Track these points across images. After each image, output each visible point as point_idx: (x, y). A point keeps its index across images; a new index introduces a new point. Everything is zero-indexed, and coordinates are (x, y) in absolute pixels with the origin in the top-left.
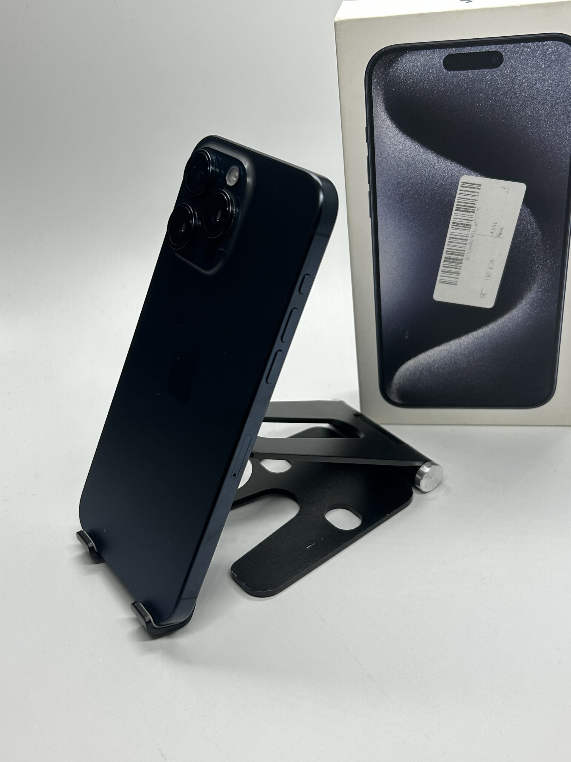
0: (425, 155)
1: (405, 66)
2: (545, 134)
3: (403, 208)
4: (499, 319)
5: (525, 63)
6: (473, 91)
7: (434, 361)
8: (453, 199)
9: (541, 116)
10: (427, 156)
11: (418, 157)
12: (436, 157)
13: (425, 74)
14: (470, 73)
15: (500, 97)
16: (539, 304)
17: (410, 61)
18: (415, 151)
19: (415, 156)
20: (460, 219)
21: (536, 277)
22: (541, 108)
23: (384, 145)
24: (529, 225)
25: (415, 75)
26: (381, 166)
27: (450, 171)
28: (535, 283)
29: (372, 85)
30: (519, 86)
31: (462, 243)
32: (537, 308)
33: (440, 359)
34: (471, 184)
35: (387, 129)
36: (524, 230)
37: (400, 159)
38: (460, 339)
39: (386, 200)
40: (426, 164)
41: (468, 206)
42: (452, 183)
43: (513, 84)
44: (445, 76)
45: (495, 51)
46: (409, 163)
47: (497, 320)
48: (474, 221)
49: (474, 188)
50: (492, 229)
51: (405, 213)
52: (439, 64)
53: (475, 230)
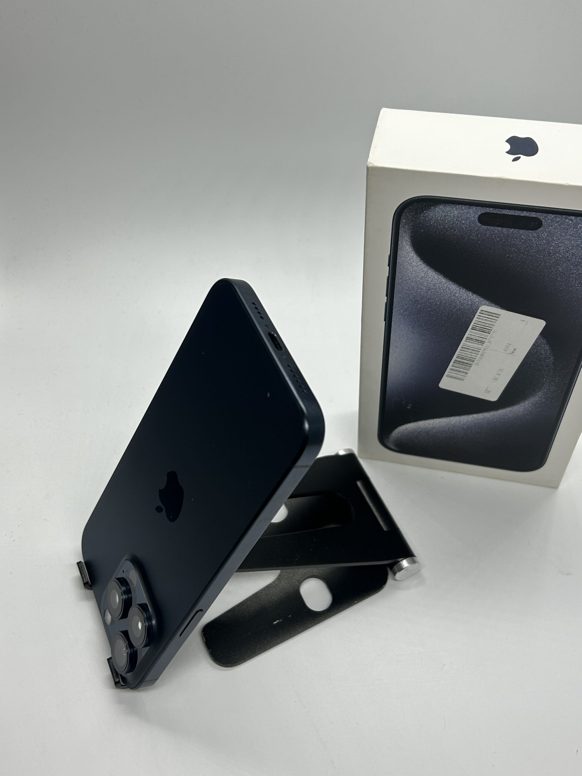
0: (447, 284)
1: (438, 215)
2: (574, 288)
3: (418, 319)
4: (501, 410)
5: (564, 231)
6: (506, 245)
7: (434, 428)
8: (470, 321)
9: (572, 274)
10: (449, 286)
11: (440, 285)
12: (458, 288)
13: (458, 224)
14: (505, 230)
15: (532, 254)
16: (541, 406)
17: (443, 212)
19: (437, 283)
20: (475, 336)
21: (542, 387)
22: (573, 268)
23: (406, 271)
24: (543, 351)
25: (447, 223)
27: (471, 300)
28: (540, 391)
29: (401, 224)
30: (554, 248)
31: (473, 353)
32: (538, 408)
33: (439, 427)
34: (491, 313)
35: (411, 260)
36: (537, 353)
37: (421, 283)
38: (461, 417)
39: (402, 311)
40: (447, 291)
41: (484, 328)
42: (471, 309)
43: (549, 245)
44: (478, 228)
45: (534, 217)
46: (430, 288)
47: (498, 410)
48: (489, 340)
49: (493, 316)
50: (505, 348)
51: (420, 323)
52: (473, 218)
53: (489, 346)
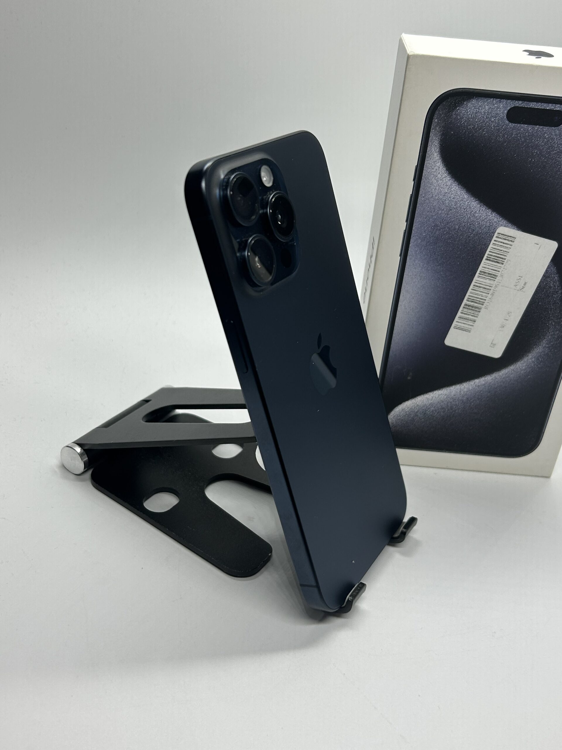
0: (468, 201)
1: (469, 111)
3: (435, 251)
4: (503, 370)
6: (530, 146)
7: (432, 405)
8: (485, 249)
10: (470, 203)
11: (461, 202)
12: (479, 205)
13: (487, 122)
14: (530, 128)
15: (553, 156)
16: (544, 359)
17: (475, 107)
18: (459, 196)
19: (458, 201)
20: (488, 268)
21: (547, 333)
23: (430, 186)
24: (552, 283)
25: (477, 121)
26: (422, 206)
27: (489, 221)
28: (545, 338)
29: (432, 124)
31: (484, 293)
32: (541, 363)
33: (437, 402)
34: (507, 236)
35: (437, 171)
36: (546, 286)
37: (443, 202)
38: (461, 385)
39: (419, 241)
40: (468, 210)
41: (499, 257)
42: (488, 233)
44: (506, 127)
45: (558, 110)
46: (451, 207)
47: (500, 370)
48: (501, 272)
49: (508, 240)
50: (516, 282)
51: (436, 256)
52: (502, 114)
53: (500, 281)
